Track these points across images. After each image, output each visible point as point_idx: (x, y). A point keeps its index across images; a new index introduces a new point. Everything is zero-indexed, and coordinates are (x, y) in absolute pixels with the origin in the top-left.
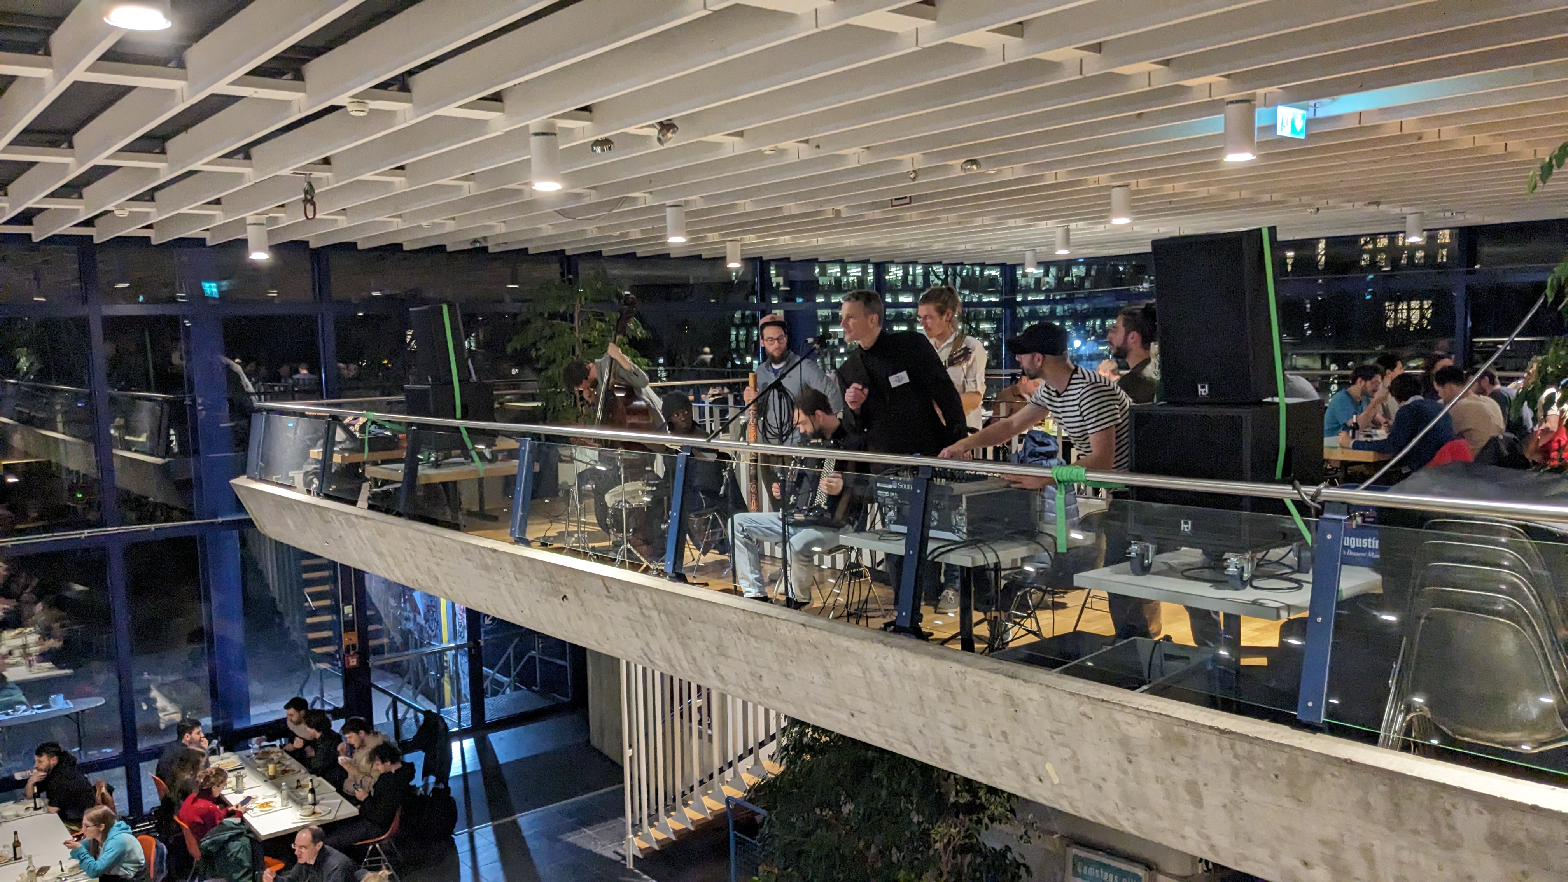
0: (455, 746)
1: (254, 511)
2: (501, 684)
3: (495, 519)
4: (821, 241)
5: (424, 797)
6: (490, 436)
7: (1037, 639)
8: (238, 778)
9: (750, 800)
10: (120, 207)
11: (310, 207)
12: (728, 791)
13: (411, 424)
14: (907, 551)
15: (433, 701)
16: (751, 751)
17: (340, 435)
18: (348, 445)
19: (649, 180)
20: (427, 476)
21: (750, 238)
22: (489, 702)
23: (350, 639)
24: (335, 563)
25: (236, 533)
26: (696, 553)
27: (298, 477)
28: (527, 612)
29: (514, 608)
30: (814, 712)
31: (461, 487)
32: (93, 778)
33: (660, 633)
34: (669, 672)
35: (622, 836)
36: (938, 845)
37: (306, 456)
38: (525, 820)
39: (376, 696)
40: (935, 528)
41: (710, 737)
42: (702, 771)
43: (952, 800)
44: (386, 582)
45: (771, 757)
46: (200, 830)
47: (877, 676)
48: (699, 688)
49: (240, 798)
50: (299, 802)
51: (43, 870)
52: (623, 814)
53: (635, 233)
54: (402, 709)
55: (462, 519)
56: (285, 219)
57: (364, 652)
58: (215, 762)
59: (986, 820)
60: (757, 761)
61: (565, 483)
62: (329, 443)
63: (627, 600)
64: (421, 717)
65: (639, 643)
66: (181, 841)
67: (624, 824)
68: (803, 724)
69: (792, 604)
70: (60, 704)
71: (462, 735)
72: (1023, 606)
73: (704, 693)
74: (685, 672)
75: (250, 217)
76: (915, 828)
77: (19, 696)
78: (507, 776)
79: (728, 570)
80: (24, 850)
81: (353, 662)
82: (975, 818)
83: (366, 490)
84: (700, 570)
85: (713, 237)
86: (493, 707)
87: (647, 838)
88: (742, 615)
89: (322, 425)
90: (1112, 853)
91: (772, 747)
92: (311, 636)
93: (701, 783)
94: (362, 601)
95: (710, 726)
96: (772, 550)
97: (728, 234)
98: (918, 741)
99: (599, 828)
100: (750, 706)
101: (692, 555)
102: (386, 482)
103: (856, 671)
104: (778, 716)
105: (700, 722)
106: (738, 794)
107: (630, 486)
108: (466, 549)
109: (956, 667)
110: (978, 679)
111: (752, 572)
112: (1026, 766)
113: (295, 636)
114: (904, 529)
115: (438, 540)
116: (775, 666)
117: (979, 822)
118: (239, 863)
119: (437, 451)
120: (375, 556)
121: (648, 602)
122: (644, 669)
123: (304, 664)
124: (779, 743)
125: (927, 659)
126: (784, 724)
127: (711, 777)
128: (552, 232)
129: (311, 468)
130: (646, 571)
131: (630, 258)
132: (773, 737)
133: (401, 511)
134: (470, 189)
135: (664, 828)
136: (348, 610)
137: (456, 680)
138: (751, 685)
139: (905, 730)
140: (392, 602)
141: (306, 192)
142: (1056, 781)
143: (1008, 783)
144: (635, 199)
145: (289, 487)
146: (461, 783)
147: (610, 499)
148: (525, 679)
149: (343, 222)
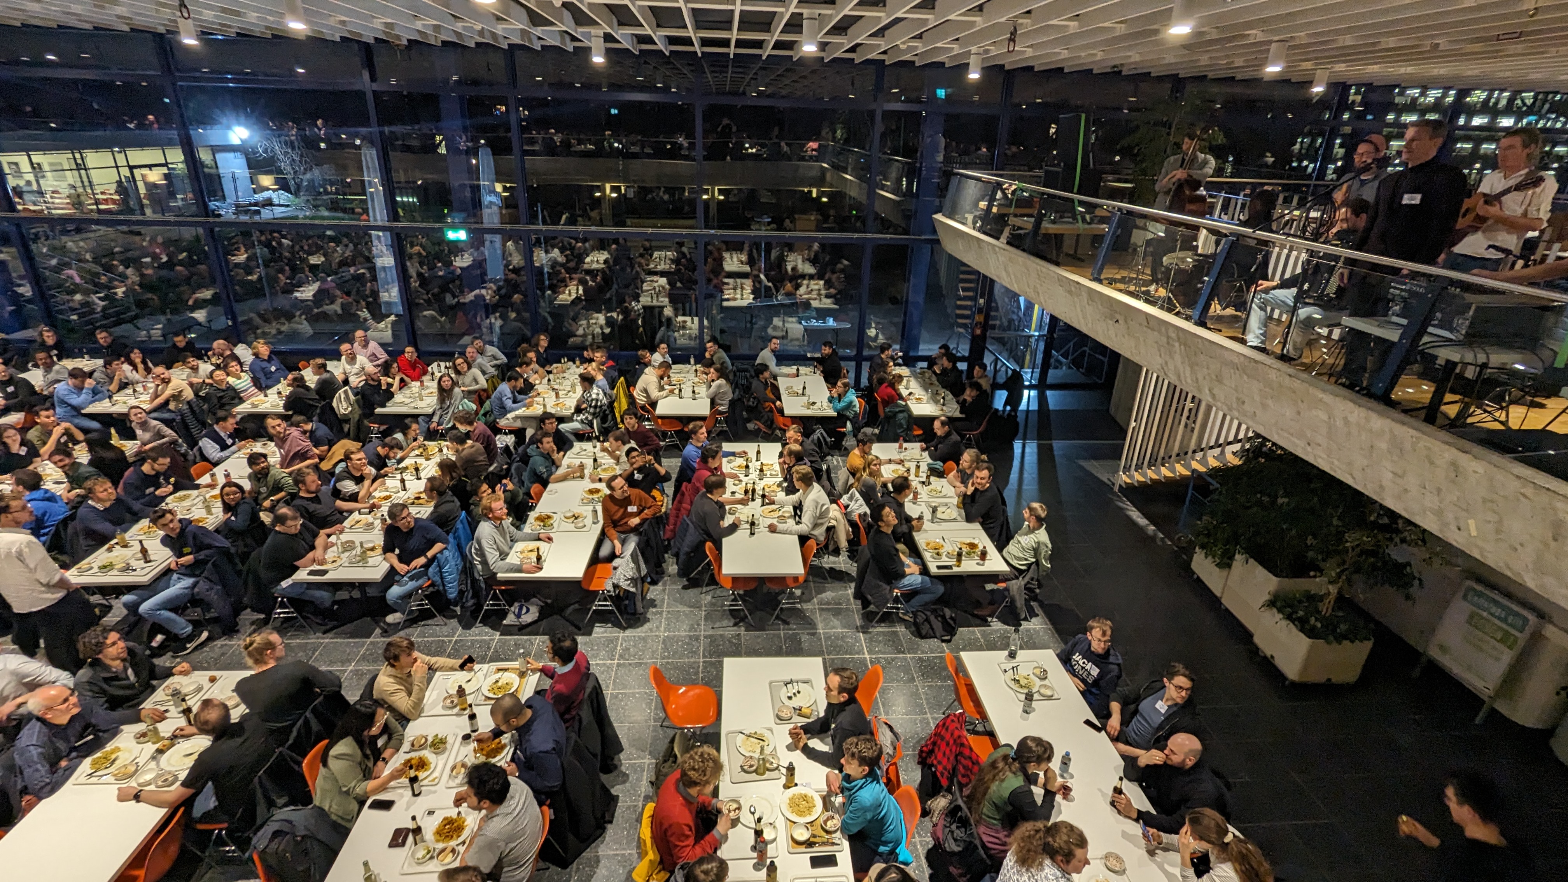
0: (1026, 393)
1: (941, 235)
2: (1061, 363)
3: (1082, 261)
4: (1410, 70)
5: (1002, 417)
6: (1091, 207)
7: (1502, 428)
8: (908, 381)
9: (1210, 476)
10: (904, 43)
11: (1012, 44)
12: (1195, 465)
13: (1043, 194)
14: (1401, 339)
15: (1018, 363)
16: (1220, 445)
17: (999, 195)
18: (1003, 202)
19: (1264, 21)
20: (1046, 229)
21: (1341, 67)
22: (1051, 372)
23: (980, 318)
24: (979, 273)
25: (929, 246)
26: (1218, 307)
27: (970, 217)
28: (1090, 325)
29: (1082, 321)
30: (1278, 434)
31: (1065, 237)
32: (843, 363)
33: (1177, 357)
34: (1177, 383)
35: (1117, 471)
36: (1348, 544)
37: (976, 205)
38: (1057, 445)
39: (986, 353)
40: (1434, 326)
41: (1193, 430)
42: (1180, 448)
43: (1372, 518)
44: (1007, 290)
45: (1234, 453)
46: (886, 403)
47: (1339, 423)
48: (1194, 397)
49: (907, 392)
50: (936, 402)
51: (814, 403)
52: (1120, 459)
53: (1239, 62)
54: (999, 364)
55: (1061, 259)
56: (994, 51)
57: (985, 326)
58: (898, 370)
59: (1397, 540)
60: (1223, 452)
61: (1135, 244)
62: (992, 199)
63: (1160, 332)
64: (1010, 372)
65: (1160, 360)
66: (876, 406)
67: (1119, 465)
68: (1265, 439)
69: (1284, 358)
70: (831, 322)
71: (1030, 387)
72: (1498, 399)
73: (1197, 401)
74: (1188, 384)
75: (974, 49)
76: (1333, 529)
77: (814, 314)
78: (1052, 417)
79: (1241, 324)
80: (807, 391)
81: (978, 332)
82: (1388, 536)
83: (1007, 232)
84: (1220, 319)
85: (1308, 65)
86: (1053, 375)
87: (1131, 477)
88: (1242, 359)
89: (990, 187)
90: (1509, 595)
91: (1237, 447)
92: (958, 312)
93: (1178, 455)
94: (990, 298)
95: (1194, 422)
96: (1281, 315)
97: (1321, 64)
98: (1358, 475)
99: (1102, 462)
100: (1228, 418)
101: (1216, 308)
102: (1020, 228)
103: (1323, 416)
104: (1247, 429)
105: (1188, 418)
106: (1202, 469)
107: (1181, 254)
108: (1062, 280)
109: (1413, 432)
110: (1428, 445)
111: (1260, 328)
112: (1450, 516)
113: (949, 311)
114: (1404, 322)
115: (1044, 270)
116: (1257, 398)
117: (1391, 539)
118: (901, 426)
119: (1056, 212)
120: (1004, 274)
121: (1173, 335)
122: (1158, 377)
123: (952, 327)
124: (1243, 446)
125: (1388, 421)
126: (1250, 434)
127: (1186, 453)
128: (1173, 61)
129: (978, 213)
130: (1178, 314)
131: (1230, 80)
132: (1240, 441)
133: (1026, 247)
134: (1121, 29)
135: (1144, 475)
136: (982, 301)
137: (1034, 355)
138: (1235, 405)
139: (1350, 464)
140: (1006, 300)
141: (1012, 34)
142: (1474, 533)
143: (1429, 523)
144: (1249, 35)
145: (963, 224)
146: (1024, 416)
147: (1165, 260)
148: (1076, 363)
149: (1030, 53)
